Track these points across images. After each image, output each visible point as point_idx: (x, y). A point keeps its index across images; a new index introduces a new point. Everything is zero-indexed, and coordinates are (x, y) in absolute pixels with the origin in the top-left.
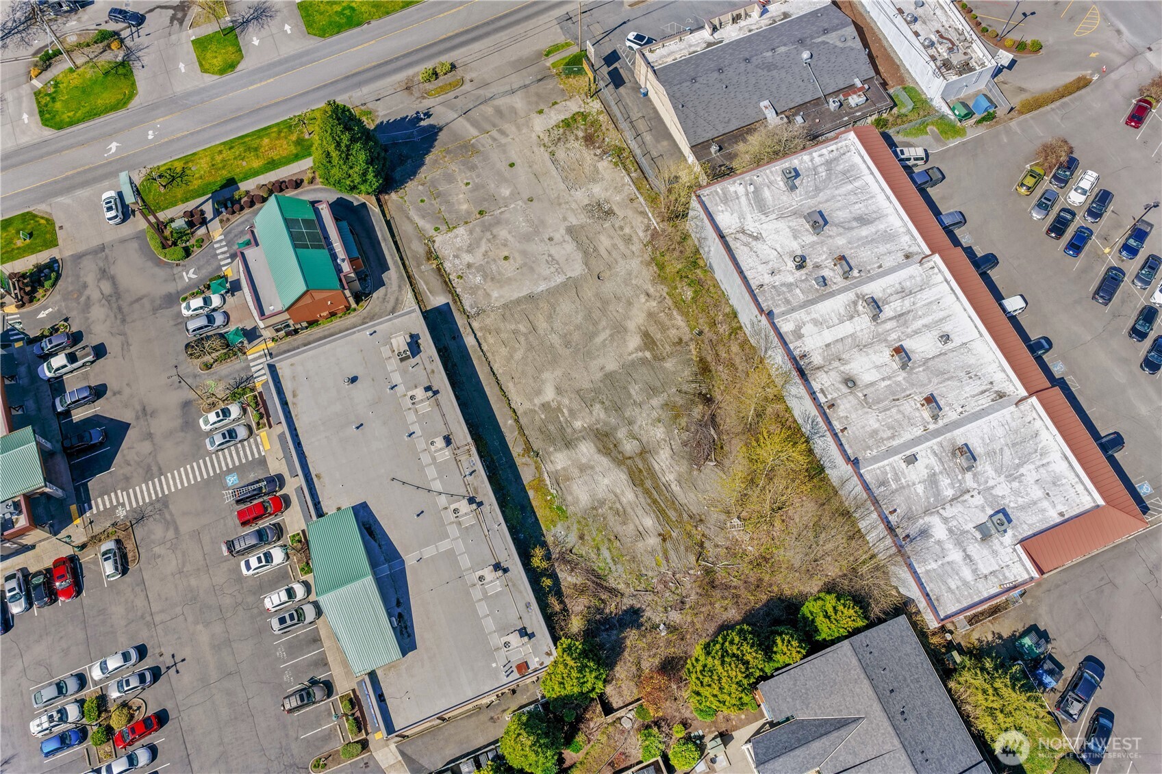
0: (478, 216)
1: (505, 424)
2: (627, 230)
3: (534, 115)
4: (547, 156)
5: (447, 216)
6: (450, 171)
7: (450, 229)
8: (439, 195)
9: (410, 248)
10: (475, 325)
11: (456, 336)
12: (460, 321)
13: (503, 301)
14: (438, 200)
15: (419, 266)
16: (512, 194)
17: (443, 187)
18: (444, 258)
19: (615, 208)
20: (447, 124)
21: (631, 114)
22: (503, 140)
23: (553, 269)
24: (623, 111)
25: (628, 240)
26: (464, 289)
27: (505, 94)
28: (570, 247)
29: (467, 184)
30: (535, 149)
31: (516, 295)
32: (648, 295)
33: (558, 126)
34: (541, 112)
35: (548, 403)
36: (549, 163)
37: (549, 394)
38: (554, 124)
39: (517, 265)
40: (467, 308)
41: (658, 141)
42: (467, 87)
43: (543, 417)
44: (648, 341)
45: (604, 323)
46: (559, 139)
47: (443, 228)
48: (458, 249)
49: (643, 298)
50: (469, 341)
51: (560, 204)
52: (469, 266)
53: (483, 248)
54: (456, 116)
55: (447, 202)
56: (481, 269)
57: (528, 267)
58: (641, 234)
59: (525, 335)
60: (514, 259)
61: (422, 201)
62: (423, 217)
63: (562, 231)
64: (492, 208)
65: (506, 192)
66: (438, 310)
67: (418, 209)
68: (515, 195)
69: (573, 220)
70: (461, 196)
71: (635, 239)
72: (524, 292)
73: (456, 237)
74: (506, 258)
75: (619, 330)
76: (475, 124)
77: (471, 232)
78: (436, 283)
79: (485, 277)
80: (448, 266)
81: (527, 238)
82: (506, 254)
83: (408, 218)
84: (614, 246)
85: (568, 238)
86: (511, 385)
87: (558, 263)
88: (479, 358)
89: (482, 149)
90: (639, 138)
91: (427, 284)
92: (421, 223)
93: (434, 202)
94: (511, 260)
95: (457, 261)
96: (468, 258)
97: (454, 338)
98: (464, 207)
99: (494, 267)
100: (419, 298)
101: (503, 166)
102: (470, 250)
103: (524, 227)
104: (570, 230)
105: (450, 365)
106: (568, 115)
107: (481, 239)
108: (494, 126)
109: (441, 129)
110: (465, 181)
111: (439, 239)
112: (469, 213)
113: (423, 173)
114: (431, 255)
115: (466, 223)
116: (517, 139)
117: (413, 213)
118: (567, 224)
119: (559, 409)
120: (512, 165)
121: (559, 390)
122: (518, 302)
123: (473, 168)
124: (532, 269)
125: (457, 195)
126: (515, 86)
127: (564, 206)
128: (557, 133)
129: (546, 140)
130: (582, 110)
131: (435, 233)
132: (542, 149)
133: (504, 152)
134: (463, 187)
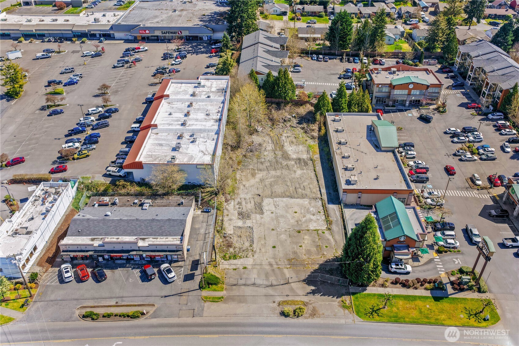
0: (301, 231)
1: (320, 167)
2: (237, 206)
3: (249, 267)
4: (255, 245)
5: (317, 236)
6: (307, 256)
7: (317, 230)
8: (318, 246)
9: (339, 229)
10: (319, 196)
11: (328, 194)
12: (325, 197)
13: (304, 199)
14: (318, 244)
15: (337, 221)
16: (280, 235)
17: (314, 249)
18: (324, 221)
19: (237, 215)
20: (299, 282)
21: (202, 244)
22: (272, 261)
23: (278, 203)
24: (204, 247)
25: (240, 203)
26: (319, 208)
27: (259, 286)
28: (265, 208)
29: (301, 246)
30: (258, 251)
31: (298, 200)
32: (244, 186)
33: (240, 258)
34: (245, 268)
35: (301, 170)
36: (255, 241)
37: (299, 172)
38: (241, 260)
39: (292, 209)
40: (320, 202)
41: (199, 229)
42: (279, 299)
43: (305, 167)
44: (253, 175)
45: (267, 183)
46: (243, 251)
47: (320, 232)
48: (316, 222)
49: (247, 185)
50: (324, 191)
51: (261, 224)
52: (314, 215)
53: (304, 219)
54: (292, 284)
55: (314, 242)
56: (308, 211)
57: (287, 207)
58: (232, 203)
59: (300, 188)
60: (292, 211)
61: (327, 247)
62: (328, 239)
63: (265, 214)
64: (293, 232)
65: (283, 237)
66: (333, 203)
67: (330, 244)
68: (278, 235)
69: (258, 216)
70: (306, 242)
71: (236, 203)
72: (293, 200)
73: (314, 227)
74: (296, 212)
75: (262, 180)
76: (283, 274)
77: (307, 226)
78: (331, 213)
79: (308, 209)
80: (323, 217)
81: (282, 216)
82: (295, 214)
83: (336, 241)
84: (246, 203)
85: (265, 211)
86: (313, 177)
87: (274, 204)
88: (322, 185)
89: (286, 261)
90: (207, 232)
91: (336, 214)
92: (330, 237)
93: (321, 244)
94: (294, 211)
95: (319, 218)
96: (312, 217)
97: (330, 193)
98: (306, 237)
99: (303, 211)
100: (340, 209)
101: (279, 248)
102: (311, 220)
103: (282, 220)
104: (262, 213)
105: (335, 186)
106: (232, 261)
107: (304, 222)
108: (273, 270)
109: (304, 281)
110: (301, 248)
111: (324, 227)
112: (305, 234)
113: (322, 261)
114: (329, 222)
115: (308, 230)
116: (265, 259)
117: (333, 243)
118: (262, 216)
119: (298, 168)
120: (274, 247)
121: (295, 172)
122: (298, 198)
123: (295, 253)
124: (286, 205)
125: (308, 243)
126: (251, 288)
127: (259, 222)
128: (244, 254)
129: (250, 254)
130: (223, 261)
131: (325, 231)
132: (255, 250)
133: (275, 255)
134: (303, 246)
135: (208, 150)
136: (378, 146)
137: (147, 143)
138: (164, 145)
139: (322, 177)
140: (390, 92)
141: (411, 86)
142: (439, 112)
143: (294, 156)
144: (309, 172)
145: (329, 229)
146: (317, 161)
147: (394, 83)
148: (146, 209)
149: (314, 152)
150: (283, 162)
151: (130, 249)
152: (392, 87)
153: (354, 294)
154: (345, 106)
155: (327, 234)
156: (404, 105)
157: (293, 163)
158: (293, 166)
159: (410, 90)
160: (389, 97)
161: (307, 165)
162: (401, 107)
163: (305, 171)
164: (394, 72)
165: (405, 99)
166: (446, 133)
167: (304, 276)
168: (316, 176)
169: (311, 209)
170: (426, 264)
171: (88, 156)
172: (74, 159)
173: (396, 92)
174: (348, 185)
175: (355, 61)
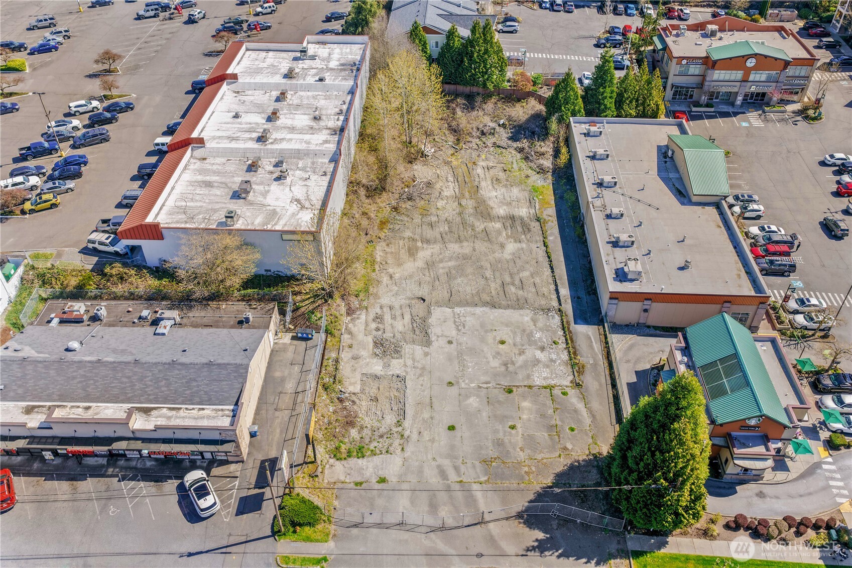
0: (514, 389)
1: (556, 238)
2: (373, 326)
3: (393, 479)
4: (407, 423)
5: (549, 402)
6: (528, 451)
7: (551, 388)
8: (552, 428)
9: (601, 385)
10: (555, 303)
11: (576, 299)
12: (568, 307)
13: (521, 312)
14: (553, 422)
15: (595, 365)
16: (467, 397)
17: (542, 436)
18: (567, 364)
19: (371, 345)
20: (507, 519)
21: (286, 419)
22: (446, 463)
23: (463, 319)
24: (291, 426)
25: (378, 318)
26: (555, 332)
27: (413, 529)
28: (435, 331)
29: (513, 427)
30: (415, 436)
31: (508, 312)
32: (391, 277)
33: (373, 453)
34: (382, 480)
35: (515, 241)
36: (410, 412)
37: (511, 247)
38: (375, 458)
39: (494, 333)
40: (557, 319)
41: (283, 380)
42: (458, 565)
43: (523, 236)
44: (412, 252)
45: (441, 271)
46: (381, 436)
47: (557, 392)
48: (548, 366)
49: (397, 276)
50: (565, 291)
51: (423, 368)
52: (542, 349)
53: (520, 360)
54: (491, 526)
55: (543, 416)
56: (531, 341)
57: (485, 328)
58: (363, 317)
59: (513, 284)
60: (494, 339)
61: (572, 430)
62: (576, 411)
63: (435, 345)
64: (496, 391)
65: (473, 402)
66: (587, 322)
67: (579, 422)
68: (463, 396)
69: (419, 350)
70: (525, 417)
71: (372, 316)
72: (497, 312)
73: (545, 378)
74: (503, 342)
75: (430, 265)
76: (471, 500)
77: (528, 377)
78: (581, 344)
79: (530, 335)
80: (565, 356)
81: (472, 351)
82: (501, 346)
83: (594, 416)
84: (394, 318)
85: (433, 338)
86: (541, 259)
87: (455, 322)
88: (561, 279)
89: (477, 463)
90: (299, 389)
91: (591, 346)
92: (580, 406)
93: (559, 423)
94: (498, 339)
95: (554, 357)
96: (539, 354)
97: (578, 298)
98: (526, 404)
99: (518, 339)
100: (603, 337)
101: (463, 431)
102: (537, 362)
103: (470, 362)
104: (428, 343)
105: (589, 282)
106: (353, 461)
107: (521, 367)
108: (448, 489)
109: (519, 516)
110: (513, 432)
111: (566, 381)
112: (524, 397)
113: (560, 465)
114: (577, 368)
115: (530, 387)
116: (430, 457)
117: (588, 421)
118: (426, 349)
119: (508, 237)
120: (452, 428)
121: (502, 246)
122: (508, 307)
123: (499, 443)
124: (482, 325)
125: (529, 420)
126: (394, 533)
127: (420, 366)
128: (383, 443)
129: (397, 442)
130: (332, 461)
131: (568, 390)
132: (407, 433)
133: (452, 447)
134: (519, 426)
135: (312, 198)
136: (683, 191)
137: (178, 179)
138: (216, 184)
139: (562, 259)
140: (704, 76)
141: (751, 63)
142: (807, 118)
143: (502, 211)
144: (533, 246)
145: (578, 385)
146: (550, 223)
147: (715, 56)
148: (163, 334)
149: (543, 203)
150: (477, 224)
151: (112, 435)
152: (709, 63)
153: (637, 554)
154: (610, 103)
155: (573, 398)
156: (733, 104)
157: (498, 225)
158: (499, 232)
159: (748, 71)
160: (701, 86)
161: (529, 230)
162: (725, 108)
163: (524, 246)
164: (713, 34)
165: (735, 90)
166: (823, 164)
167: (520, 503)
168: (549, 257)
169: (538, 335)
170: (802, 476)
171: (54, 206)
172: (23, 212)
173: (718, 75)
174: (621, 281)
175: (629, 11)
